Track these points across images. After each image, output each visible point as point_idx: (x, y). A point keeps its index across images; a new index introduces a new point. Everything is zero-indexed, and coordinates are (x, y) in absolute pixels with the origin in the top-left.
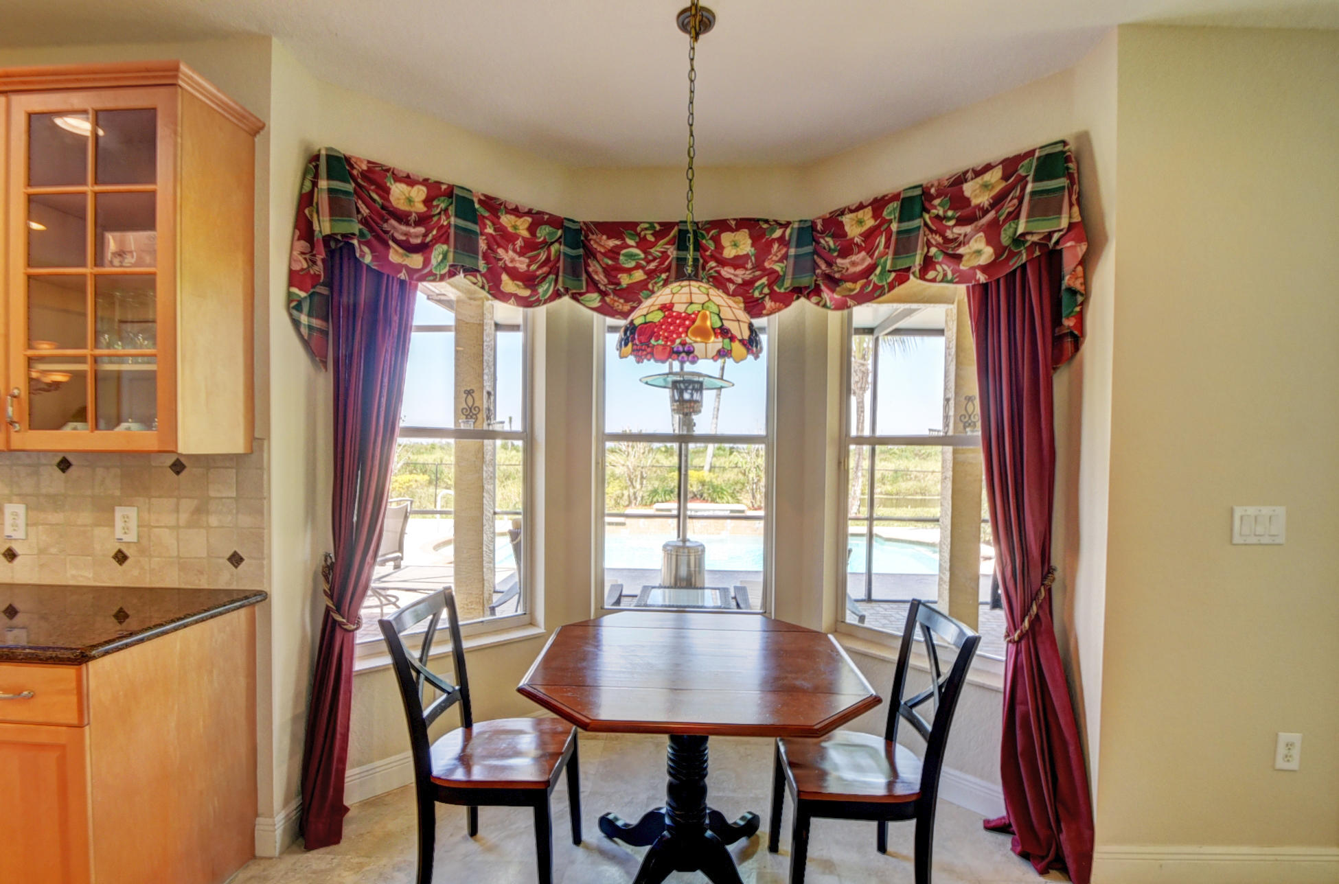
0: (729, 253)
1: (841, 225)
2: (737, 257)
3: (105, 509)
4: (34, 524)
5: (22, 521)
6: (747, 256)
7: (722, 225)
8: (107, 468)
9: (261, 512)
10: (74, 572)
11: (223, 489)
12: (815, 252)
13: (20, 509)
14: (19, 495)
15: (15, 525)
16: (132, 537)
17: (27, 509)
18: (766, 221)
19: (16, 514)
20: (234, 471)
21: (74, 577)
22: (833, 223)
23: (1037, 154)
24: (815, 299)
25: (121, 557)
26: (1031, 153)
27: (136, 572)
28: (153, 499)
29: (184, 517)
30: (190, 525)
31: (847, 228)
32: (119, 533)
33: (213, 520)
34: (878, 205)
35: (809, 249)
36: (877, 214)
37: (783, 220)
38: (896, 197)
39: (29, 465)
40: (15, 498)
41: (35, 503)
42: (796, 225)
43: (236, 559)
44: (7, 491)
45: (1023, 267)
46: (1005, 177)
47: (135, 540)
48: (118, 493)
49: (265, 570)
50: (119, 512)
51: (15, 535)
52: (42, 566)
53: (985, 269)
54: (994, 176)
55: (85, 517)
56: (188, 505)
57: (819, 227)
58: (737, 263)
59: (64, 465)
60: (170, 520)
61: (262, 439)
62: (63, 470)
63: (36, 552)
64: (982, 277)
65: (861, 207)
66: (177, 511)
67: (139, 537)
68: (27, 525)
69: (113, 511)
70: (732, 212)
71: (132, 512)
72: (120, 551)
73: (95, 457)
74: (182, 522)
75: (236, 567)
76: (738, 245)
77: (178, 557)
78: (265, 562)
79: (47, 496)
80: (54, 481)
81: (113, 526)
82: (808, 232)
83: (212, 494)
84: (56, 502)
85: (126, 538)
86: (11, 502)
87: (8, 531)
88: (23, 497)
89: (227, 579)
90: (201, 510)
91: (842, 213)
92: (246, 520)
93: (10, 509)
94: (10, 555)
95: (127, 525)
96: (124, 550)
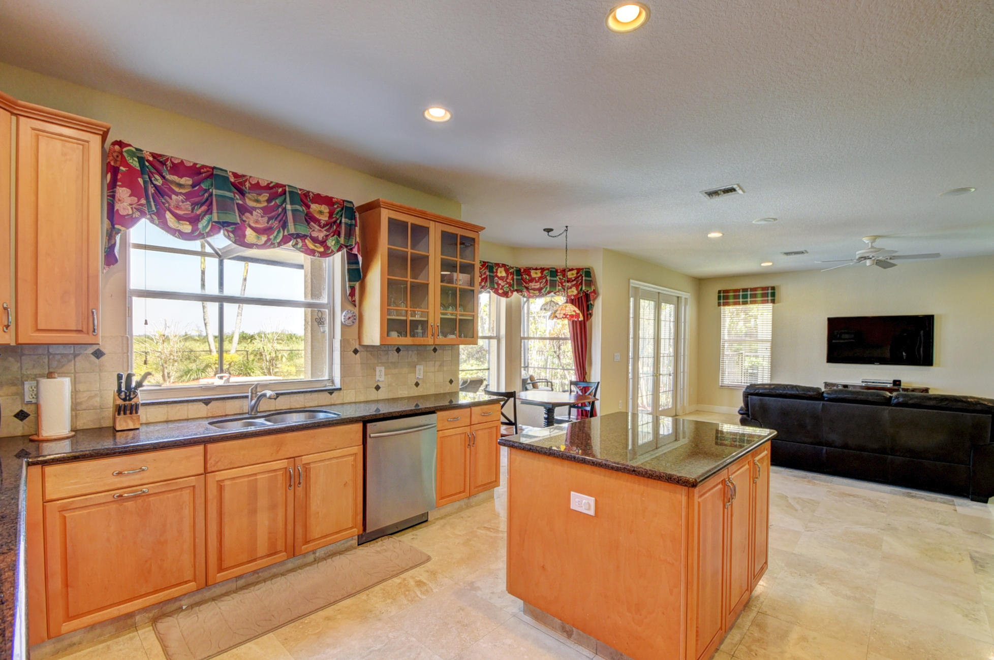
0: (499, 275)
1: (530, 272)
2: (501, 277)
3: (412, 367)
4: (386, 375)
5: (383, 373)
6: (504, 277)
7: (498, 265)
8: (412, 351)
10: (401, 392)
11: (448, 357)
12: (522, 279)
13: (383, 369)
14: (381, 363)
15: (380, 376)
17: (385, 368)
18: (508, 266)
19: (380, 371)
20: (450, 351)
22: (527, 271)
23: (584, 270)
24: (520, 293)
25: (418, 384)
26: (583, 269)
27: (421, 390)
28: (427, 362)
29: (437, 368)
30: (439, 371)
31: (532, 274)
32: (418, 375)
33: (445, 369)
34: (543, 270)
35: (520, 277)
36: (542, 273)
37: (512, 266)
38: (548, 269)
39: (385, 351)
40: (380, 364)
41: (388, 366)
42: (515, 268)
43: (451, 381)
44: (376, 362)
45: (581, 297)
46: (577, 273)
47: (422, 377)
48: (416, 360)
50: (418, 367)
51: (380, 380)
52: (388, 391)
53: (574, 296)
54: (575, 272)
55: (405, 370)
56: (438, 363)
57: (522, 271)
58: (501, 278)
59: (398, 350)
60: (432, 369)
62: (398, 352)
63: (387, 385)
64: (573, 297)
65: (536, 269)
66: (435, 366)
67: (423, 376)
69: (415, 367)
70: (501, 262)
71: (423, 367)
73: (407, 347)
74: (436, 370)
75: (451, 384)
76: (502, 273)
77: (435, 382)
79: (391, 363)
80: (394, 357)
81: (415, 373)
82: (518, 272)
83: (444, 359)
84: (395, 365)
85: (420, 377)
86: (378, 366)
87: (378, 378)
88: (383, 364)
89: (448, 388)
90: (441, 366)
91: (530, 269)
92: (453, 368)
93: (378, 369)
94: (378, 388)
95: (420, 371)
96: (418, 381)
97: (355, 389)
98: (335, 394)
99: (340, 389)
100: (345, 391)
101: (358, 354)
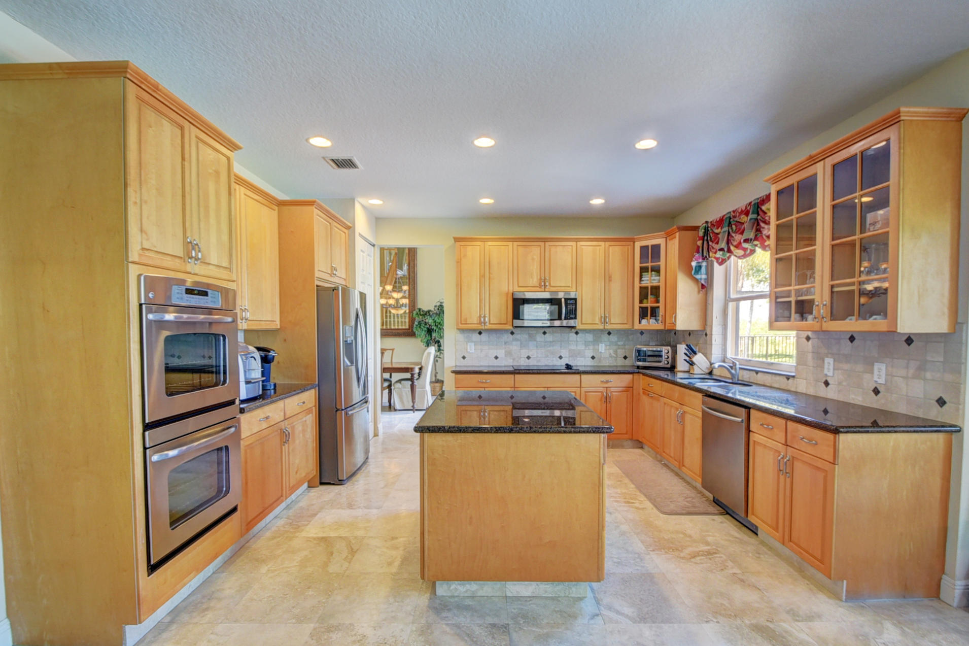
3: (869, 363)
4: (838, 369)
5: (831, 367)
8: (872, 341)
9: (960, 373)
10: (853, 396)
11: (936, 356)
13: (831, 361)
15: (829, 369)
16: (882, 381)
17: (834, 361)
19: (829, 363)
20: (943, 344)
21: (853, 399)
25: (876, 391)
27: (883, 401)
28: (895, 360)
29: (911, 371)
30: (915, 377)
32: (876, 378)
33: (928, 375)
39: (835, 339)
40: (830, 355)
41: (839, 358)
43: (941, 402)
44: (826, 351)
47: (883, 382)
48: (876, 355)
49: (961, 412)
50: (877, 366)
51: (829, 373)
52: (839, 391)
55: (860, 367)
56: (913, 365)
59: (852, 339)
60: (903, 372)
61: (962, 323)
62: (852, 342)
63: (837, 383)
66: (907, 368)
67: (886, 381)
68: (834, 369)
69: (873, 365)
71: (883, 367)
72: (876, 388)
73: (866, 335)
74: (910, 375)
75: (941, 407)
77: (907, 396)
78: (961, 407)
79: (843, 355)
80: (847, 347)
81: (873, 373)
83: (929, 358)
84: (847, 358)
85: (879, 381)
86: (827, 357)
87: (826, 372)
88: (833, 355)
89: (935, 414)
90: (921, 368)
92: (949, 377)
93: (827, 360)
94: (827, 383)
95: (880, 374)
96: (878, 387)
97: (806, 379)
98: (791, 380)
99: (793, 377)
100: (798, 380)
101: (810, 341)
